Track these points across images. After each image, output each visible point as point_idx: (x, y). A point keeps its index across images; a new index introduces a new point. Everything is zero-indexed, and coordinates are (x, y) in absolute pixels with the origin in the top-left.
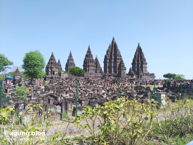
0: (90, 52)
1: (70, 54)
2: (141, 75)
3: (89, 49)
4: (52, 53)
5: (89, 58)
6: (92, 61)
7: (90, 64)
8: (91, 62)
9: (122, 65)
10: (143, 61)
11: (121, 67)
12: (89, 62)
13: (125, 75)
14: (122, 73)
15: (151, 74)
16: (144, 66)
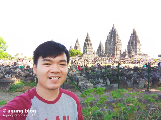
0: (88, 37)
1: (77, 40)
2: (133, 56)
3: (88, 35)
5: (87, 42)
7: (88, 47)
8: (89, 45)
9: (116, 47)
10: (137, 43)
12: (87, 45)
13: (118, 55)
14: (116, 54)
15: (145, 55)
16: (138, 47)
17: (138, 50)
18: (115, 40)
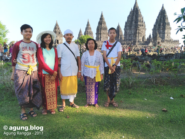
0: (102, 19)
3: (102, 16)
4: (57, 22)
5: (101, 25)
6: (105, 28)
7: (102, 31)
8: (103, 29)
9: (137, 32)
10: (165, 26)
11: (137, 33)
12: (101, 29)
14: (137, 40)
15: (174, 41)
17: (166, 35)
18: (138, 22)
